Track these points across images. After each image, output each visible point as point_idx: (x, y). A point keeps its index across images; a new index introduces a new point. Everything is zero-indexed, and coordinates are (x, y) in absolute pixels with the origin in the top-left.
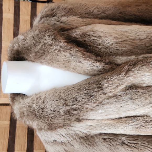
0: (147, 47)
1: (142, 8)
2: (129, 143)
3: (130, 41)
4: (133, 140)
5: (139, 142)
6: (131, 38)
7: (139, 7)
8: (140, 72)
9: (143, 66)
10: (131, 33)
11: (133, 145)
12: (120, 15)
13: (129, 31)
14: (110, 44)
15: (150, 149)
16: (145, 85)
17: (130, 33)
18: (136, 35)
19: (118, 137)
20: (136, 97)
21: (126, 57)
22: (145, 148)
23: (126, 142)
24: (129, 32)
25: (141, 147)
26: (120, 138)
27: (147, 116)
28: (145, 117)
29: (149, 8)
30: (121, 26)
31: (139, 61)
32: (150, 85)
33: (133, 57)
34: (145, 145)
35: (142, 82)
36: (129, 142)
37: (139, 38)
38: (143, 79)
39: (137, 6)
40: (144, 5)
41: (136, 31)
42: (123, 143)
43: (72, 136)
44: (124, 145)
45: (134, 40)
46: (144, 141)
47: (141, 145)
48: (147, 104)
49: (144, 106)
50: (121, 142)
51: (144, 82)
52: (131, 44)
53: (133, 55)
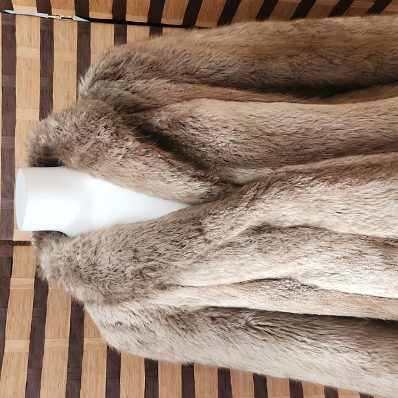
0: (296, 150)
1: (299, 61)
2: (258, 325)
3: (264, 137)
4: (267, 321)
5: (278, 325)
6: (268, 130)
7: (293, 60)
8: (276, 201)
9: (283, 190)
10: (268, 120)
11: (267, 329)
12: (253, 76)
13: (265, 115)
14: (224, 144)
15: (297, 337)
16: (289, 224)
17: (266, 120)
18: (278, 125)
19: (238, 315)
20: (270, 248)
21: (254, 170)
22: (289, 335)
23: (253, 323)
24: (264, 118)
25: (282, 334)
26: (243, 314)
27: (290, 279)
28: (287, 281)
29: (314, 62)
30: (250, 103)
31: (277, 181)
32: (296, 224)
33: (267, 171)
34: (289, 330)
35: (281, 219)
36: (260, 323)
37: (282, 131)
38: (284, 213)
39: (290, 56)
40: (304, 55)
41: (279, 116)
42: (248, 326)
43: (152, 314)
44: (249, 329)
45: (273, 134)
46: (288, 322)
47: (282, 330)
48: (292, 259)
49: (284, 263)
50: (243, 322)
51: (287, 218)
52: (266, 143)
53: (266, 166)
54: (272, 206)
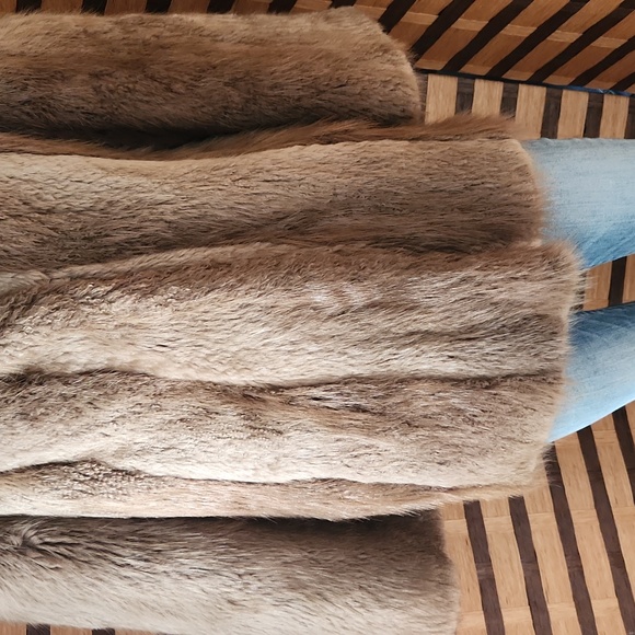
0: (89, 239)
1: (111, 85)
2: (45, 544)
3: (32, 215)
4: (63, 534)
5: (82, 541)
6: (40, 204)
7: (101, 82)
8: (44, 330)
9: (57, 309)
10: (43, 186)
11: (62, 549)
12: (27, 109)
13: (37, 178)
15: (116, 559)
16: (78, 369)
17: (38, 186)
18: (58, 196)
19: (8, 529)
20: (43, 410)
21: (11, 275)
22: (99, 557)
23: (35, 540)
24: (35, 182)
25: (87, 556)
26: (18, 527)
27: (93, 462)
28: (86, 465)
29: (138, 87)
31: (48, 294)
32: (90, 367)
33: (35, 275)
34: (101, 547)
35: (63, 360)
36: (48, 540)
37: (66, 206)
38: (67, 350)
39: (97, 76)
40: (122, 76)
41: (61, 178)
42: (27, 545)
44: (29, 552)
45: (50, 211)
46: (101, 534)
47: (89, 548)
48: (89, 428)
49: (76, 434)
50: (17, 541)
51: (72, 358)
53: (33, 268)
54: (37, 338)
